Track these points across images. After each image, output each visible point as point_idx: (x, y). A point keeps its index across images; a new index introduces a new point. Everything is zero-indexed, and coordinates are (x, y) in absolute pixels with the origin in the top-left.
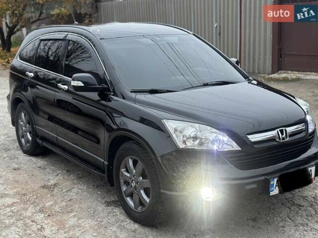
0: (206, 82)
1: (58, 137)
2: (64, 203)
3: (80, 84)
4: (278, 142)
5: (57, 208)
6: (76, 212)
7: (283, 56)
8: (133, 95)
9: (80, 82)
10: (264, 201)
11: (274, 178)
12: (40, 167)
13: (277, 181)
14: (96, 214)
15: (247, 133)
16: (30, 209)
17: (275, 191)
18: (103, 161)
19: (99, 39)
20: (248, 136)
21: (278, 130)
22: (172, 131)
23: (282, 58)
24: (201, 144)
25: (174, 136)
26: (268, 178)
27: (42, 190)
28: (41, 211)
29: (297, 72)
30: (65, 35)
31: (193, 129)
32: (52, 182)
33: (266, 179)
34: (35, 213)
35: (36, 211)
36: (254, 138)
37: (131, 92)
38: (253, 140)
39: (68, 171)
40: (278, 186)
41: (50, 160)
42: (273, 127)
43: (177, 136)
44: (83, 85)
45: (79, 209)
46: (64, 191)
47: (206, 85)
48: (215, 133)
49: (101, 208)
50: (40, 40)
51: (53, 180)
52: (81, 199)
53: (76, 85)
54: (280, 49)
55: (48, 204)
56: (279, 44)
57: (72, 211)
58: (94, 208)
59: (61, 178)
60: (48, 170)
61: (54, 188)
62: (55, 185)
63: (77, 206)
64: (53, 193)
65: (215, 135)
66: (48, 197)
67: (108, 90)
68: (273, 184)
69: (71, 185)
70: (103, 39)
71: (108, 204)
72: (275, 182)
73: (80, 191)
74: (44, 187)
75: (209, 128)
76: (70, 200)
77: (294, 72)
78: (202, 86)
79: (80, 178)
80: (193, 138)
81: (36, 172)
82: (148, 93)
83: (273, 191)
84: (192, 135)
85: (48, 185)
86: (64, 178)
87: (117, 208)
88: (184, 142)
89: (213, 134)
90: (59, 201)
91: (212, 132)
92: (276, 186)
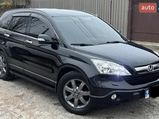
0: (108, 41)
1: (24, 70)
2: (30, 104)
3: (43, 40)
4: (149, 72)
5: (26, 106)
6: (38, 108)
7: (133, 33)
8: (73, 46)
9: (43, 39)
10: (136, 103)
11: (147, 90)
12: (11, 86)
13: (149, 91)
14: (49, 109)
15: (135, 66)
16: (11, 107)
17: (147, 96)
18: (54, 81)
19: (51, 16)
20: (135, 68)
21: (149, 65)
22: (96, 65)
23: (133, 34)
24: (111, 72)
25: (97, 67)
26: (145, 89)
27: (15, 97)
28: (18, 108)
29: (140, 42)
30: (29, 14)
31: (107, 64)
32: (21, 94)
33: (143, 90)
34: (15, 109)
35: (15, 108)
36: (137, 69)
37: (71, 45)
38: (137, 70)
39: (28, 88)
40: (149, 94)
41: (16, 83)
42: (146, 64)
43: (99, 67)
44: (44, 40)
45: (39, 107)
46: (28, 98)
47: (108, 43)
48: (118, 66)
49: (51, 106)
50: (13, 17)
51: (21, 93)
52: (39, 102)
53: (40, 40)
54: (132, 29)
55: (21, 104)
56: (131, 26)
57: (35, 108)
58: (47, 107)
59: (25, 91)
60: (17, 88)
61: (22, 96)
62: (23, 95)
63: (37, 105)
64: (22, 99)
65: (118, 67)
66: (20, 101)
67: (58, 44)
68: (147, 93)
69: (32, 95)
70: (53, 17)
71: (55, 104)
72: (147, 92)
73: (37, 98)
74: (16, 96)
75: (116, 64)
76: (33, 103)
77: (139, 41)
78: (106, 43)
79: (35, 92)
80: (107, 68)
81: (10, 89)
82: (80, 46)
83: (146, 96)
84: (107, 67)
85: (19, 95)
86: (27, 91)
87: (60, 107)
88: (103, 71)
89: (117, 67)
90: (27, 103)
91: (117, 66)
92: (148, 94)
